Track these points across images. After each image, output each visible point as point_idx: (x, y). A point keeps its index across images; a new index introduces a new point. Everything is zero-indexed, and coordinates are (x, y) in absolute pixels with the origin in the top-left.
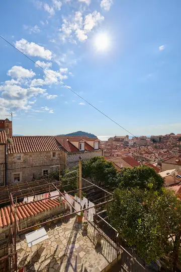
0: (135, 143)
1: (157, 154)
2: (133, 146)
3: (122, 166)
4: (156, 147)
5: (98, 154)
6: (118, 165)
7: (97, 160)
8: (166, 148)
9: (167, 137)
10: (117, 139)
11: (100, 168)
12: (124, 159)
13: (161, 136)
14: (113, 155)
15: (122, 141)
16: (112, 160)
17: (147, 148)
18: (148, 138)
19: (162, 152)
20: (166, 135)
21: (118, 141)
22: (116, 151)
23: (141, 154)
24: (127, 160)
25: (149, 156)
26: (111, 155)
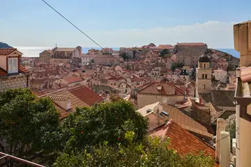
0: (93, 61)
1: (129, 80)
2: (90, 67)
3: (69, 106)
4: (128, 68)
5: (19, 84)
6: (62, 104)
7: (14, 97)
8: (142, 69)
9: (145, 50)
10: (58, 54)
11: (23, 113)
12: (74, 92)
13: (136, 48)
14: (50, 87)
15: (68, 58)
16: (48, 95)
17: (114, 69)
18: (116, 52)
19: (138, 76)
20: (143, 47)
21: (61, 58)
22: (57, 76)
23: (103, 81)
24: (80, 93)
25: (118, 83)
26: (45, 87)
